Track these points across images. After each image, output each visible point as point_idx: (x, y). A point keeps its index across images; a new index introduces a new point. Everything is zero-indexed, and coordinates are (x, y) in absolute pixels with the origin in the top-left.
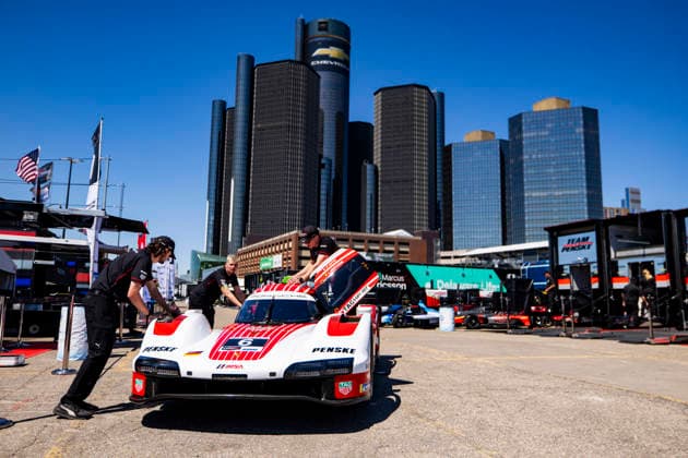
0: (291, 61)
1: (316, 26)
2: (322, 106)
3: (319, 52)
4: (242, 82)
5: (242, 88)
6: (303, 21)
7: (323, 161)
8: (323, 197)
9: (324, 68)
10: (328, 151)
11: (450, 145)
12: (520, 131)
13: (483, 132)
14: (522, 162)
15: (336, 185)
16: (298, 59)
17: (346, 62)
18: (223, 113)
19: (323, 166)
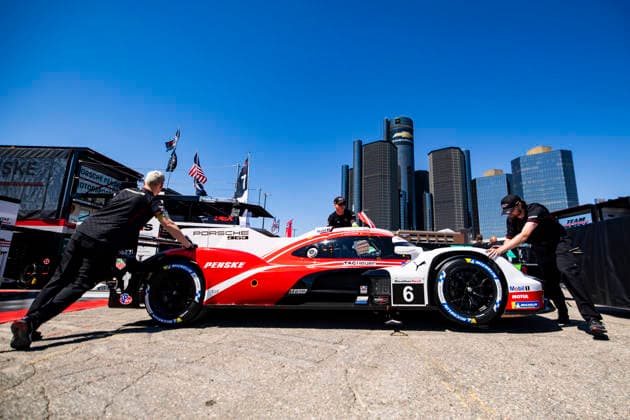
0: (381, 141)
1: (394, 122)
2: (399, 164)
3: (395, 135)
4: (356, 154)
5: (356, 158)
6: (387, 120)
7: (401, 193)
8: (402, 213)
9: (399, 143)
10: (404, 187)
11: (475, 180)
12: (519, 167)
13: (495, 170)
14: (521, 186)
15: (409, 206)
16: (385, 140)
17: (412, 139)
18: (347, 171)
19: (400, 196)
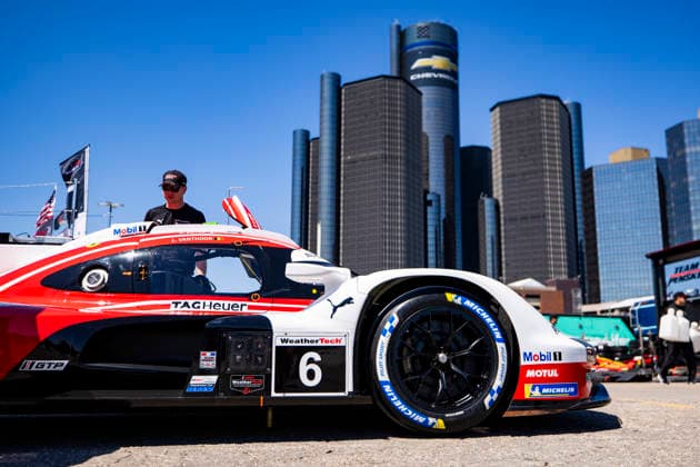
0: (385, 77)
1: (415, 31)
2: (425, 129)
3: (420, 63)
4: (327, 106)
5: (326, 112)
6: (399, 27)
7: (429, 197)
8: (431, 242)
9: (427, 82)
10: (435, 183)
11: (590, 169)
12: (682, 145)
13: (634, 149)
14: (686, 185)
15: (448, 226)
16: (395, 74)
17: (454, 74)
18: (306, 143)
19: (429, 203)
